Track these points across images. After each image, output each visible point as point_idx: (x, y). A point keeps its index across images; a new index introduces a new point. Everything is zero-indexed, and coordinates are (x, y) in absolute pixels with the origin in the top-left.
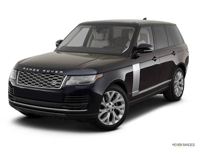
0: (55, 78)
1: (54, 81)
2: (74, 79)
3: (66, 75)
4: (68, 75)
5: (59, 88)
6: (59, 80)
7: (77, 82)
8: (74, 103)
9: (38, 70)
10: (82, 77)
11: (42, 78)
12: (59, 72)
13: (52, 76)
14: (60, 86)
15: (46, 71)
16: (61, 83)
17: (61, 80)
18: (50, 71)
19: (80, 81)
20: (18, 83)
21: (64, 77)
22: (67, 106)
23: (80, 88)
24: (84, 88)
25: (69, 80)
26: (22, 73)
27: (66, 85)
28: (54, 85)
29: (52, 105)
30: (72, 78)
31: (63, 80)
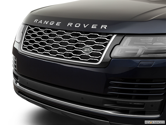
0: (90, 39)
1: (88, 46)
2: (131, 44)
3: (113, 34)
4: (118, 34)
5: (97, 62)
6: (97, 44)
7: (138, 50)
8: (130, 97)
9: (58, 24)
10: (151, 39)
11: (64, 40)
12: (99, 27)
13: (85, 36)
14: (99, 59)
15: (73, 25)
16: (102, 52)
17: (101, 44)
18: (82, 26)
19: (146, 48)
20: (24, 49)
21: (110, 38)
22: (115, 103)
23: (144, 63)
24: (154, 63)
25: (119, 44)
26: (32, 29)
27: (112, 55)
28: (87, 54)
29: (82, 98)
30: (127, 40)
31: (106, 45)
